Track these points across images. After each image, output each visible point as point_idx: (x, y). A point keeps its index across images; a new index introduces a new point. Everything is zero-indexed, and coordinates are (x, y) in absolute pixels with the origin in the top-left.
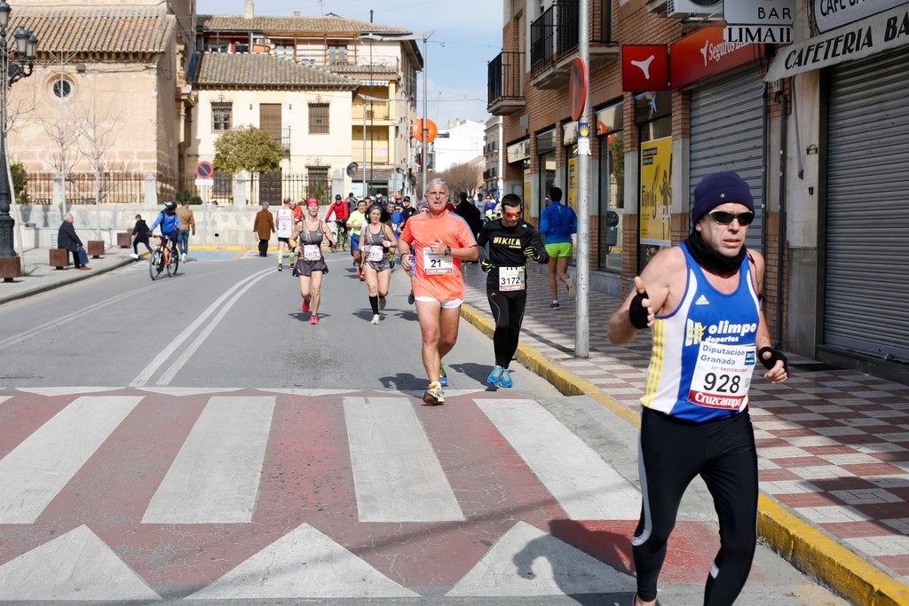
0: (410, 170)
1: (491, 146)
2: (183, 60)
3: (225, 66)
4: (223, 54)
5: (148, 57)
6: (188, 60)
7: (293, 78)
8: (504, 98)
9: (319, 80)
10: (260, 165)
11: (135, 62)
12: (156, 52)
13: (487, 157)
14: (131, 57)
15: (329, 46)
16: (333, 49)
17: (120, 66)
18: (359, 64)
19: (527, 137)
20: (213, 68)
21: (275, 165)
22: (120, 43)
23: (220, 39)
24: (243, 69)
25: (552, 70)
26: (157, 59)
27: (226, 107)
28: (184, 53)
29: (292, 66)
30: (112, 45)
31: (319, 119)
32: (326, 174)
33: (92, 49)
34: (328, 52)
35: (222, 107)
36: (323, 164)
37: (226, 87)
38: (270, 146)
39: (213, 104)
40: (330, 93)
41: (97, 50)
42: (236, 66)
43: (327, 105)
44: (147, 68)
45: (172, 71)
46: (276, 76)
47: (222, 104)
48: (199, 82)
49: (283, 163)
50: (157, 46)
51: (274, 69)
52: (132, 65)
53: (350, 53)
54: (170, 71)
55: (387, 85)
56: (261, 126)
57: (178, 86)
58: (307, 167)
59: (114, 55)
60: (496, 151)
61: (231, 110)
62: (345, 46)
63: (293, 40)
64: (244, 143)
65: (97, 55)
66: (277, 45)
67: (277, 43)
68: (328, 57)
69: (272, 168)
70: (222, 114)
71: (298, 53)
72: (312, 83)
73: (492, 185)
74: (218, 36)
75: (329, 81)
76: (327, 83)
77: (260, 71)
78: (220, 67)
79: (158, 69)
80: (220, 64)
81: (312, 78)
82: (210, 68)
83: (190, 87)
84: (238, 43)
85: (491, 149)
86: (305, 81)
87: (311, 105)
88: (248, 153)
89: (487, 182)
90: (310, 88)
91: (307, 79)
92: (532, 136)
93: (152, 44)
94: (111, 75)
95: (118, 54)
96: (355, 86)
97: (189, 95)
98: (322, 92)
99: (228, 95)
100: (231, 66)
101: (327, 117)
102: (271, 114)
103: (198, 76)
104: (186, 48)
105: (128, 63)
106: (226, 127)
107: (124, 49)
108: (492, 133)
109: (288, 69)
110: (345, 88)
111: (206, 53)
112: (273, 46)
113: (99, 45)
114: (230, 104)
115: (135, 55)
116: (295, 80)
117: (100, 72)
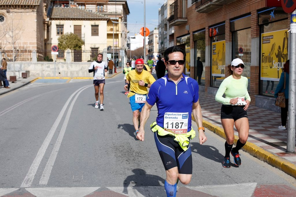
0: (125, 49)
1: (151, 41)
2: (46, 9)
3: (61, 12)
4: (60, 8)
5: (33, 7)
6: (48, 9)
7: (85, 16)
8: (178, 18)
9: (95, 17)
10: (75, 47)
11: (28, 9)
12: (36, 5)
13: (149, 45)
14: (27, 7)
15: (97, 5)
16: (99, 6)
17: (23, 10)
18: (108, 12)
19: (189, 34)
20: (57, 12)
21: (80, 47)
22: (23, 2)
23: (59, 3)
24: (67, 13)
25: (209, 3)
26: (36, 8)
27: (61, 26)
28: (46, 6)
29: (85, 12)
30: (20, 3)
31: (95, 31)
32: (98, 50)
33: (12, 4)
34: (97, 7)
35: (60, 26)
36: (97, 47)
37: (62, 19)
38: (78, 40)
39: (57, 25)
40: (99, 21)
41: (14, 4)
42: (65, 12)
43: (98, 26)
44: (33, 11)
45: (42, 12)
46: (80, 15)
47: (60, 25)
48: (52, 17)
49: (83, 47)
50: (36, 3)
51: (79, 13)
52: (27, 10)
53: (105, 8)
54: (41, 12)
55: (118, 19)
56: (74, 33)
57: (44, 18)
58: (91, 48)
59: (20, 6)
60: (152, 43)
61: (63, 27)
62: (103, 5)
63: (85, 3)
64: (69, 39)
65: (14, 6)
66: (79, 5)
67: (79, 4)
68: (97, 9)
69: (79, 48)
70: (60, 29)
71: (86, 8)
72: (92, 18)
73: (151, 55)
74: (58, 2)
75: (99, 17)
76: (98, 18)
77: (74, 14)
78: (59, 12)
79: (37, 11)
80: (59, 11)
81: (92, 16)
82: (56, 12)
83: (48, 19)
84: (65, 4)
85: (151, 42)
86: (90, 17)
87: (92, 26)
88: (70, 43)
89: (149, 54)
90: (91, 19)
91: (91, 16)
92: (191, 33)
93: (35, 2)
94: (19, 13)
95: (22, 6)
96: (108, 19)
97: (48, 21)
98: (96, 21)
99: (62, 22)
100: (63, 12)
101: (98, 30)
102: (78, 29)
103: (51, 15)
104: (47, 5)
105: (25, 9)
106: (62, 33)
107: (24, 4)
108: (151, 37)
109: (84, 13)
110: (104, 19)
111: (54, 7)
112: (77, 6)
113: (15, 2)
114: (63, 25)
115: (28, 6)
116: (86, 17)
117: (15, 12)
